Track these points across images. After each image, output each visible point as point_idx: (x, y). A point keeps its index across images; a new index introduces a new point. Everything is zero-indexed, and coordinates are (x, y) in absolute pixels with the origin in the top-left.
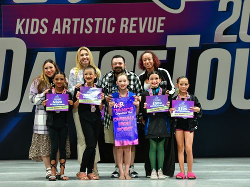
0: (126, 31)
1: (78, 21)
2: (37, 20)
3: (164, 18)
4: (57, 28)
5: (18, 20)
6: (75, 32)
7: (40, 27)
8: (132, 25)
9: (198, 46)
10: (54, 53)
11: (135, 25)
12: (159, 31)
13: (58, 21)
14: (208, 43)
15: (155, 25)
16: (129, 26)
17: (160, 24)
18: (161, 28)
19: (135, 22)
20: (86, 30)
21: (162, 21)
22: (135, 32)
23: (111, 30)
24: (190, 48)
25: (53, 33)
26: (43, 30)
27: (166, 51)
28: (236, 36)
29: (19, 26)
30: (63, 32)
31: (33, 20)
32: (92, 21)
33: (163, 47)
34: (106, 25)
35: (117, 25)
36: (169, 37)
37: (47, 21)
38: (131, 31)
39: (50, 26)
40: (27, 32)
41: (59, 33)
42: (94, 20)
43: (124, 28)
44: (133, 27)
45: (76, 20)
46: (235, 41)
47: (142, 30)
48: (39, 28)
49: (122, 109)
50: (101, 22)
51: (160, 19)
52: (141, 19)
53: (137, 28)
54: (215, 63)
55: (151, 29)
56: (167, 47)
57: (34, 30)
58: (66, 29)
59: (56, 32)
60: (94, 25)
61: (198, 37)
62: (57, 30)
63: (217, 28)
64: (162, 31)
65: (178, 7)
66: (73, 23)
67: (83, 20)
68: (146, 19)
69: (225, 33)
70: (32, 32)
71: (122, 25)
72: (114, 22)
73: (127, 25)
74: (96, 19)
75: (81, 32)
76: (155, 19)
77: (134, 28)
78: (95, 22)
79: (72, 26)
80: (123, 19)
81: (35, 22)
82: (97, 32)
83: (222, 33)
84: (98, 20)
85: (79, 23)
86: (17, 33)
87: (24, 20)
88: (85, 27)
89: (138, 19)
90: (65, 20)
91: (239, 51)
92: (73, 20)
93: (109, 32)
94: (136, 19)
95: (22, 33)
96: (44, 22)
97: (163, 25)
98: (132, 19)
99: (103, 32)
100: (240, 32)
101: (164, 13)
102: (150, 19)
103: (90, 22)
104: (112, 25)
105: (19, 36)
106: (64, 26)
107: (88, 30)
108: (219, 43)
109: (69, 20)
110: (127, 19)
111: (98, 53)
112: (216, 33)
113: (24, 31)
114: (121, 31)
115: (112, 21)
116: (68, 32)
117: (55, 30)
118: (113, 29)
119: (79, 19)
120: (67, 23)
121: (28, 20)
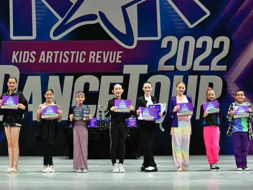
0: (93, 61)
2: (28, 53)
3: (121, 52)
4: (42, 58)
5: (14, 52)
6: (55, 61)
7: (30, 57)
8: (98, 57)
9: (146, 73)
10: (40, 77)
11: (100, 57)
12: (117, 61)
13: (43, 53)
14: (153, 71)
15: (115, 57)
16: (95, 57)
17: (118, 57)
18: (120, 59)
19: (100, 54)
20: (64, 60)
21: (120, 54)
22: (100, 62)
23: (82, 60)
24: (140, 74)
25: (40, 62)
26: (32, 60)
27: (123, 76)
28: (174, 66)
29: (14, 57)
30: (47, 62)
31: (25, 52)
32: (68, 53)
33: (121, 74)
34: (79, 57)
35: (87, 57)
36: (125, 66)
37: (35, 53)
38: (97, 61)
39: (37, 56)
40: (20, 61)
41: (44, 62)
42: (70, 52)
43: (92, 59)
45: (57, 53)
46: (173, 70)
47: (105, 61)
48: (29, 59)
50: (75, 55)
51: (119, 52)
52: (104, 52)
53: (101, 59)
54: (158, 86)
55: (112, 60)
56: (124, 73)
57: (26, 60)
58: (49, 59)
59: (42, 61)
60: (69, 56)
61: (146, 66)
63: (160, 60)
64: (120, 62)
65: (132, 44)
66: (54, 55)
67: (62, 52)
68: (108, 52)
69: (167, 63)
70: (24, 61)
71: (91, 57)
72: (85, 54)
74: (71, 52)
75: (60, 61)
76: (115, 52)
77: (99, 59)
78: (71, 54)
79: (53, 57)
80: (91, 52)
81: (27, 54)
82: (72, 61)
84: (73, 53)
85: (59, 55)
86: (13, 62)
87: (18, 52)
88: (63, 57)
90: (48, 52)
91: (175, 77)
92: (55, 52)
93: (81, 61)
94: (101, 52)
95: (17, 62)
96: (33, 54)
97: (120, 57)
98: (98, 52)
99: (77, 61)
100: (177, 64)
101: (121, 48)
102: (111, 52)
103: (67, 54)
104: (83, 56)
105: (15, 64)
106: (48, 57)
107: (66, 60)
108: (161, 71)
109: (51, 53)
110: (94, 53)
111: (73, 77)
112: (159, 63)
113: (18, 60)
114: (90, 61)
115: (83, 54)
116: (51, 61)
117: (40, 60)
118: (84, 59)
119: (59, 52)
120: (50, 54)
121: (21, 52)
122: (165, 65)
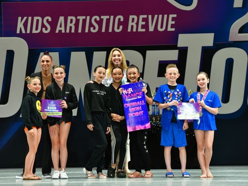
0: (134, 30)
1: (83, 19)
2: (40, 19)
3: (175, 16)
4: (61, 26)
5: (20, 18)
6: (80, 31)
7: (43, 26)
8: (141, 23)
9: (212, 45)
10: (58, 53)
11: (144, 23)
12: (169, 29)
13: (62, 19)
14: (222, 42)
15: (165, 23)
16: (137, 24)
17: (171, 22)
18: (172, 26)
19: (144, 20)
20: (92, 29)
21: (173, 19)
22: (144, 30)
23: (118, 28)
24: (202, 47)
25: (57, 31)
26: (46, 29)
27: (178, 51)
29: (20, 25)
30: (68, 31)
31: (36, 18)
32: (98, 19)
33: (174, 47)
34: (113, 24)
35: (125, 23)
36: (181, 36)
37: (50, 19)
38: (140, 30)
39: (53, 24)
40: (28, 31)
41: (63, 31)
42: (100, 17)
43: (132, 27)
44: (142, 25)
45: (81, 18)
47: (151, 29)
48: (42, 27)
49: (132, 95)
50: (108, 21)
51: (171, 16)
52: (150, 17)
53: (146, 26)
54: (230, 63)
55: (162, 27)
56: (180, 45)
57: (37, 29)
58: (71, 28)
59: (60, 31)
60: (100, 23)
61: (212, 36)
62: (60, 29)
63: (233, 25)
64: (173, 29)
66: (78, 21)
67: (88, 18)
68: (156, 16)
69: (241, 31)
70: (34, 31)
71: (130, 24)
72: (122, 20)
73: (135, 23)
74: (102, 17)
75: (87, 31)
76: (166, 16)
77: (143, 27)
78: (102, 20)
79: (77, 25)
80: (131, 17)
81: (38, 21)
82: (103, 30)
83: (238, 31)
84: (105, 18)
85: (84, 21)
86: (18, 32)
87: (25, 18)
88: (91, 25)
89: (148, 17)
90: (69, 18)
92: (78, 17)
93: (116, 30)
94: (145, 16)
95: (24, 32)
96: (47, 20)
97: (174, 22)
98: (141, 17)
99: (110, 30)
101: (174, 10)
102: (160, 16)
103: (95, 20)
104: (120, 23)
105: (21, 35)
106: (69, 24)
107: (94, 29)
108: (234, 42)
109: (74, 18)
110: (135, 17)
111: (105, 53)
112: (230, 31)
113: (26, 30)
114: (129, 30)
115: (119, 19)
116: (73, 31)
117: (58, 29)
118: (121, 27)
119: (84, 17)
120: (71, 21)
121: (30, 18)
122: (239, 33)
